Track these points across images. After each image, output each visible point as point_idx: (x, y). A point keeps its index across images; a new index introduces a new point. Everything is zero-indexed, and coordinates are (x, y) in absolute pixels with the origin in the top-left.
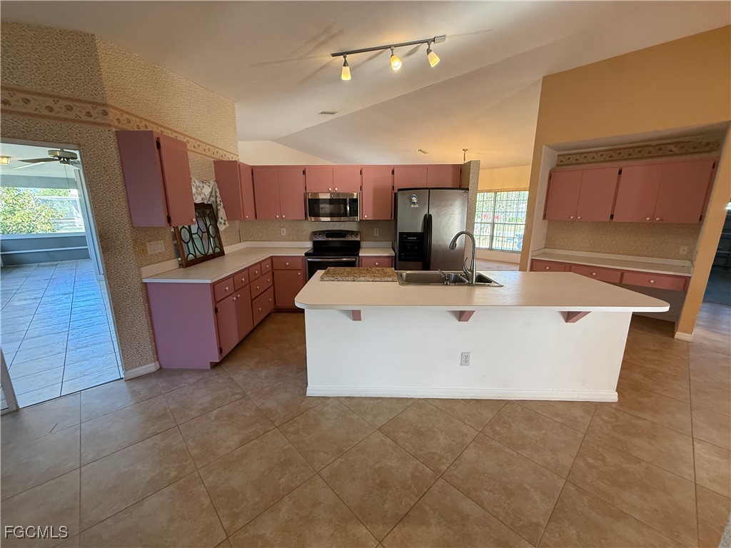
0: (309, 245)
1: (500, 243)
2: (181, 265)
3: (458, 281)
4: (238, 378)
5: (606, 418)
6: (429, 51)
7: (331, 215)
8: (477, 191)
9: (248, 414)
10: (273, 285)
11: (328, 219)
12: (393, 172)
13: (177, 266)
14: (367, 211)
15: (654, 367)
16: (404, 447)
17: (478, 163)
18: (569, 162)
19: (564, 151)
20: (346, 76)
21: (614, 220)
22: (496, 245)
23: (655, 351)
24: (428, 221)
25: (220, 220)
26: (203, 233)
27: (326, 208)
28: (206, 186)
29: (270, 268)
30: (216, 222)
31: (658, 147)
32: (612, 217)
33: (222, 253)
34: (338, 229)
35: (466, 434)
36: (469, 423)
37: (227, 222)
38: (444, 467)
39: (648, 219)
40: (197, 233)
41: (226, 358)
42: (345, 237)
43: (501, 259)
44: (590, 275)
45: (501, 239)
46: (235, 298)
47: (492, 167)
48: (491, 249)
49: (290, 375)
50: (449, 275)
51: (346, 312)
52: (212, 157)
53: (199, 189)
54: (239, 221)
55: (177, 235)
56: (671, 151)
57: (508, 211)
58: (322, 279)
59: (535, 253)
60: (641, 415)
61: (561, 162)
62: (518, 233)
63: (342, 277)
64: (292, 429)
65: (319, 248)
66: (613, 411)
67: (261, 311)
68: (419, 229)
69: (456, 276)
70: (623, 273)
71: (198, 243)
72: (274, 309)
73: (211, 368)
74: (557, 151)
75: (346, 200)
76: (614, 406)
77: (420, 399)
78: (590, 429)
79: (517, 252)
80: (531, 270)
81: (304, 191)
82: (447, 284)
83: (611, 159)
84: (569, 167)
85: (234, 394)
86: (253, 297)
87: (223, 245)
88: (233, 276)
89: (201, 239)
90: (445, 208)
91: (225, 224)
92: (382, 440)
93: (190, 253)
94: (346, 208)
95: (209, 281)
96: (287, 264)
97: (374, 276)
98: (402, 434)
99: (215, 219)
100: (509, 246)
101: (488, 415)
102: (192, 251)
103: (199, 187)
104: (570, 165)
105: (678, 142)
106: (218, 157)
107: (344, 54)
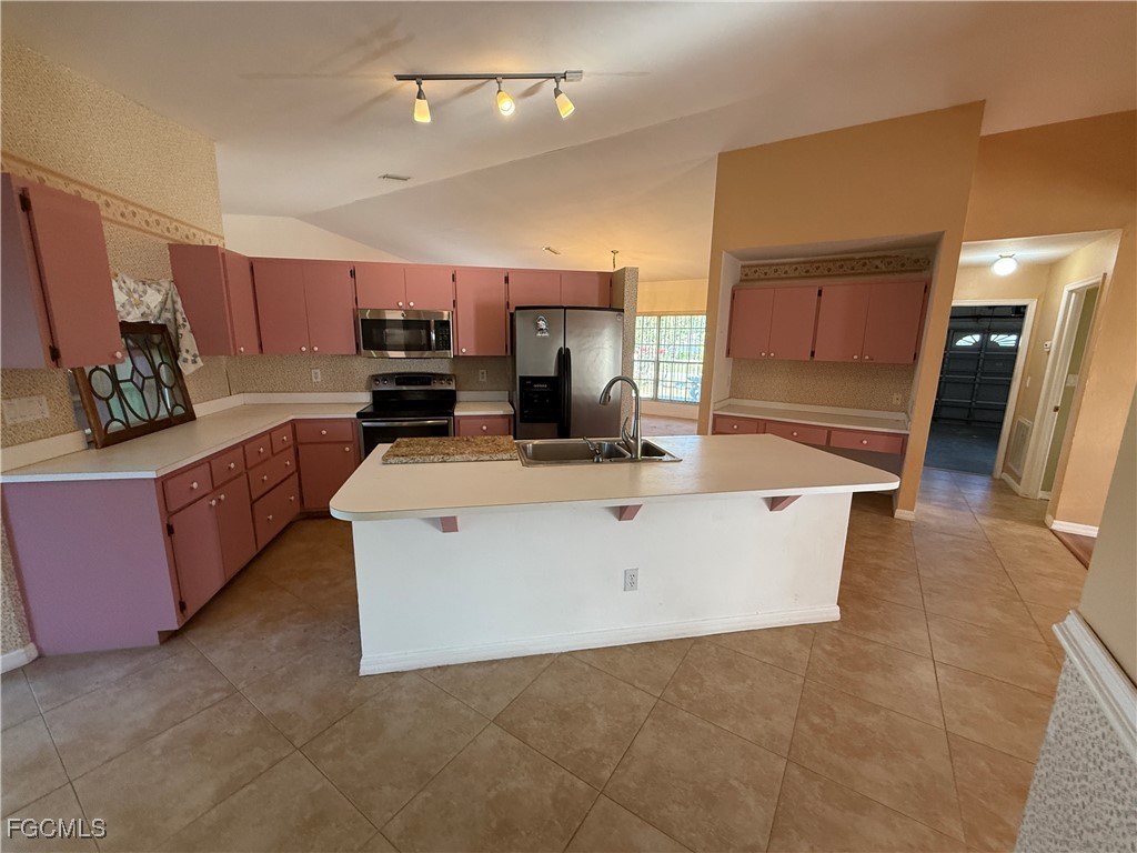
0: (365, 399)
1: (668, 390)
2: (91, 443)
3: (614, 455)
4: (220, 656)
5: (828, 648)
6: (557, 92)
7: (407, 348)
8: (635, 314)
9: (237, 731)
10: (298, 469)
11: (402, 354)
12: (507, 280)
13: (82, 445)
14: (465, 342)
15: (875, 561)
16: (538, 748)
17: (635, 271)
18: (756, 276)
19: (751, 260)
20: (422, 115)
21: (816, 359)
22: (664, 393)
23: (874, 538)
24: (564, 358)
25: (184, 355)
26: (144, 378)
27: (400, 335)
28: (150, 291)
29: (291, 442)
30: (176, 358)
31: (862, 262)
32: (813, 354)
33: (189, 416)
34: (417, 371)
35: (638, 706)
36: (641, 686)
37: (199, 359)
38: (606, 774)
39: (855, 357)
40: (131, 380)
41: (194, 619)
42: (429, 384)
43: (672, 414)
44: (789, 436)
45: (669, 384)
46: (214, 503)
47: (653, 280)
48: (655, 399)
49: (328, 638)
50: (600, 444)
51: (432, 521)
52: (167, 238)
53: (136, 296)
54: (223, 359)
55: (81, 384)
56: (877, 267)
57: (677, 343)
58: (385, 460)
59: (718, 406)
60: (871, 636)
61: (746, 275)
62: (691, 375)
63: (424, 457)
64: (329, 748)
65: (384, 404)
66: (836, 634)
67: (271, 521)
68: (551, 371)
69: (611, 446)
70: (830, 430)
71: (134, 400)
72: (301, 513)
73: (162, 643)
74: (741, 260)
75: (429, 322)
76: (836, 627)
77: (562, 653)
78: (810, 668)
79: (691, 403)
80: (715, 432)
81: (351, 305)
82: (598, 462)
83: (808, 275)
84: (757, 284)
85: (209, 692)
86: (254, 497)
87: (193, 401)
88: (208, 460)
89: (141, 391)
90: (590, 339)
91: (194, 362)
92: (500, 742)
93: (113, 419)
94: (430, 336)
95: (153, 475)
96: (324, 432)
97: (479, 452)
98: (535, 723)
99: (172, 352)
100: (681, 394)
101: (669, 666)
102: (118, 414)
103: (135, 291)
104: (759, 280)
105: (886, 257)
106: (178, 237)
107: (419, 78)
